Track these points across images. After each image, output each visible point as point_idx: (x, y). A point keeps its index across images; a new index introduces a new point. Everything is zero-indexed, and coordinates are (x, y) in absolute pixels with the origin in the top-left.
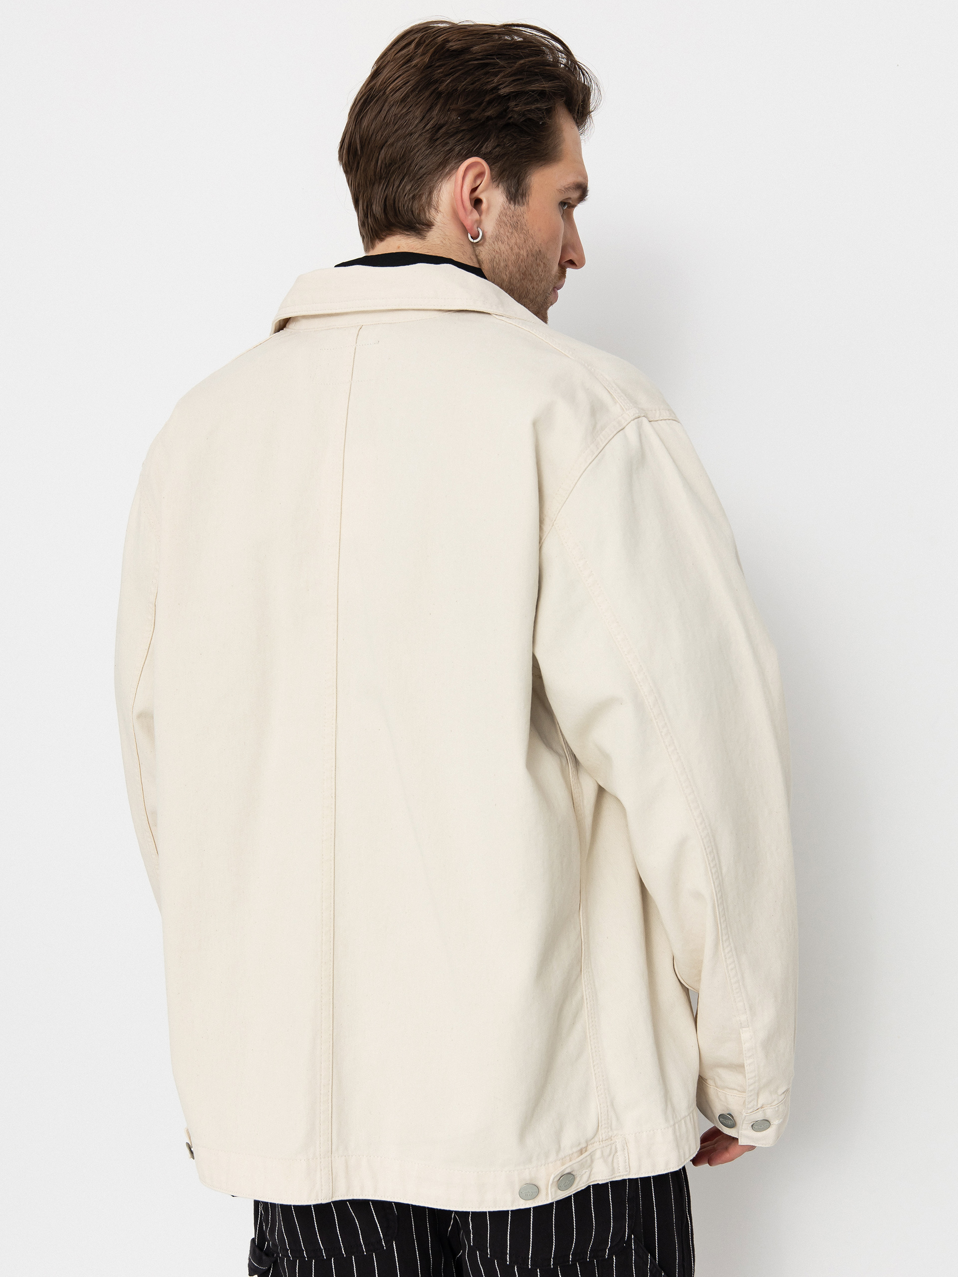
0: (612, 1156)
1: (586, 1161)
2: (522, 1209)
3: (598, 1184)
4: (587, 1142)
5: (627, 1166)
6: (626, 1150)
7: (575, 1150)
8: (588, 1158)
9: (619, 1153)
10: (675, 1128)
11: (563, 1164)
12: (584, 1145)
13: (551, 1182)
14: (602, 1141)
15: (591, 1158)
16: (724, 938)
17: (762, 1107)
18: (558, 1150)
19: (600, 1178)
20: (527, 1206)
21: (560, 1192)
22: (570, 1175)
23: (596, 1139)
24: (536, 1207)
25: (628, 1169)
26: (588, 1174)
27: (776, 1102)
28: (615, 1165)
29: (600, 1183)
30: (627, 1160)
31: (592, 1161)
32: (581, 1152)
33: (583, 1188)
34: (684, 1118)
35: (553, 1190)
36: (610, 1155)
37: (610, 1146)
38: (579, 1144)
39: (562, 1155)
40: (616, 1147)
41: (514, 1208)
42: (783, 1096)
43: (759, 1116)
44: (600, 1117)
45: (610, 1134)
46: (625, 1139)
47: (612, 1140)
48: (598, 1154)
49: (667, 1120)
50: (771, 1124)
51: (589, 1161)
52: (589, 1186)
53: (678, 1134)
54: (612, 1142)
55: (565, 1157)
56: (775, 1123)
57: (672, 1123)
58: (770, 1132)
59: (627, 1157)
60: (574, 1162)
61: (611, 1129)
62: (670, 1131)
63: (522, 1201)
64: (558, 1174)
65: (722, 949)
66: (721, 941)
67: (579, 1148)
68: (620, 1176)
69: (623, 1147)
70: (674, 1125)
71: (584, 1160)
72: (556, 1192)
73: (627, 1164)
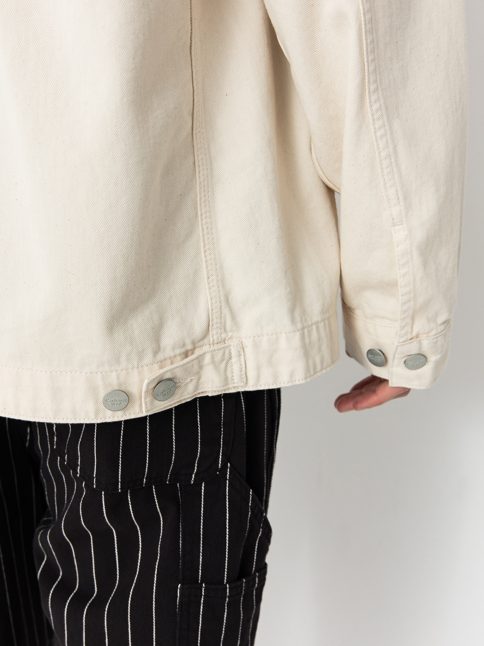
0: (224, 363)
1: (193, 366)
2: (110, 423)
3: (207, 396)
4: (193, 343)
5: (244, 376)
6: (242, 357)
7: (178, 351)
8: (195, 362)
9: (234, 360)
10: (304, 333)
11: (161, 367)
12: (189, 347)
13: (144, 389)
14: (213, 344)
15: (199, 362)
16: (372, 87)
17: (417, 337)
18: (157, 350)
19: (210, 389)
20: (116, 419)
21: (157, 403)
22: (170, 382)
23: (206, 341)
24: (128, 420)
25: (245, 379)
26: (194, 382)
27: (434, 332)
28: (229, 375)
29: (210, 395)
30: (244, 369)
31: (201, 367)
32: (186, 354)
33: (188, 400)
34: (317, 323)
35: (148, 399)
36: (222, 360)
37: (222, 350)
38: (184, 345)
39: (160, 356)
40: (230, 352)
41: (99, 421)
42: (443, 327)
43: (413, 349)
44: (210, 316)
45: (223, 336)
46: (242, 343)
47: (225, 343)
48: (207, 359)
49: (293, 321)
50: (428, 360)
51: (196, 367)
52: (196, 398)
53: (307, 341)
54: (226, 345)
55: (165, 360)
56: (433, 359)
57: (299, 326)
58: (427, 369)
59: (244, 365)
60: (175, 365)
61: (225, 331)
62: (297, 335)
63: (109, 413)
64: (154, 379)
65: (368, 104)
66: (367, 91)
67: (183, 350)
68: (234, 387)
69: (239, 352)
70: (303, 329)
71: (190, 365)
72: (152, 403)
73: (244, 372)
